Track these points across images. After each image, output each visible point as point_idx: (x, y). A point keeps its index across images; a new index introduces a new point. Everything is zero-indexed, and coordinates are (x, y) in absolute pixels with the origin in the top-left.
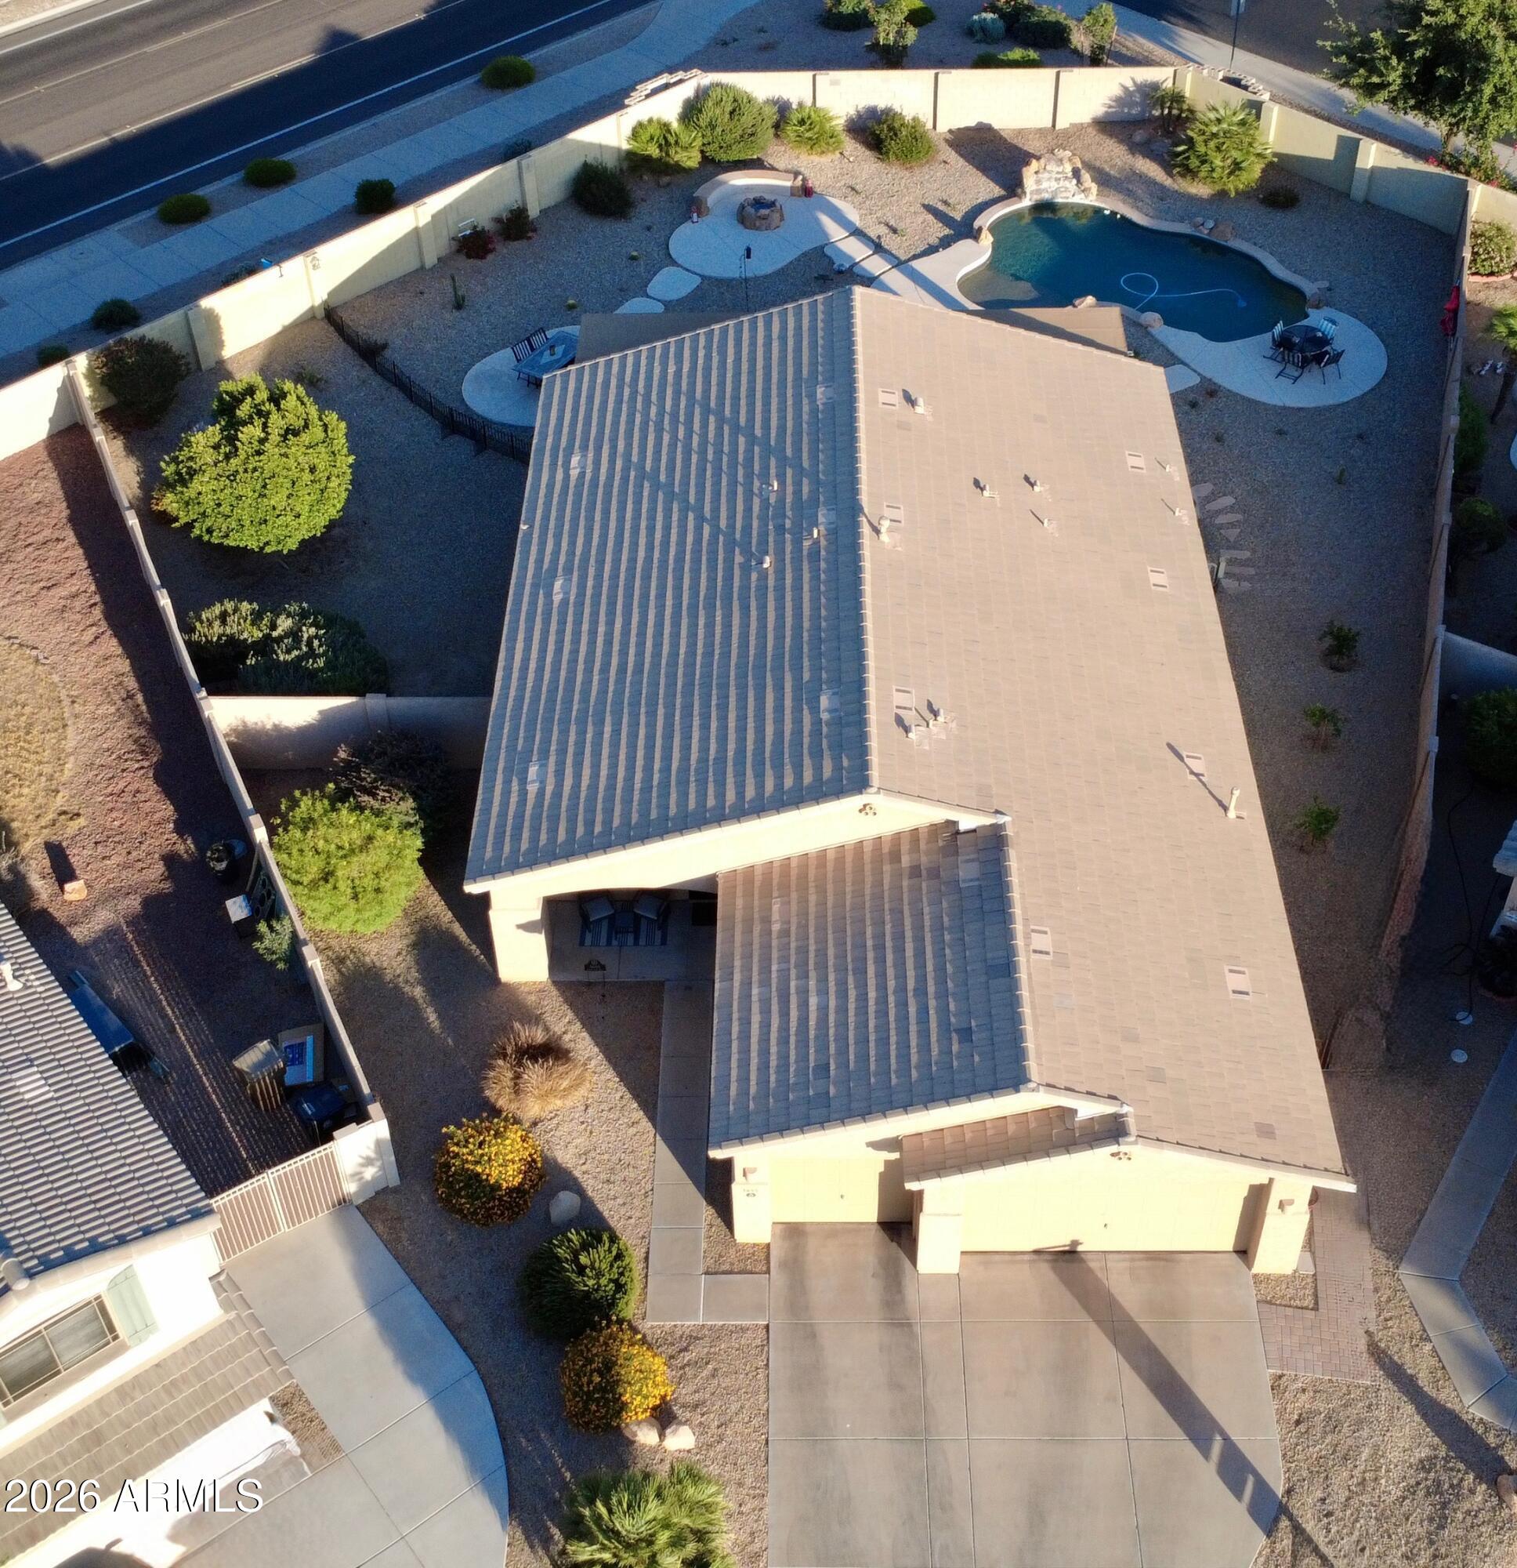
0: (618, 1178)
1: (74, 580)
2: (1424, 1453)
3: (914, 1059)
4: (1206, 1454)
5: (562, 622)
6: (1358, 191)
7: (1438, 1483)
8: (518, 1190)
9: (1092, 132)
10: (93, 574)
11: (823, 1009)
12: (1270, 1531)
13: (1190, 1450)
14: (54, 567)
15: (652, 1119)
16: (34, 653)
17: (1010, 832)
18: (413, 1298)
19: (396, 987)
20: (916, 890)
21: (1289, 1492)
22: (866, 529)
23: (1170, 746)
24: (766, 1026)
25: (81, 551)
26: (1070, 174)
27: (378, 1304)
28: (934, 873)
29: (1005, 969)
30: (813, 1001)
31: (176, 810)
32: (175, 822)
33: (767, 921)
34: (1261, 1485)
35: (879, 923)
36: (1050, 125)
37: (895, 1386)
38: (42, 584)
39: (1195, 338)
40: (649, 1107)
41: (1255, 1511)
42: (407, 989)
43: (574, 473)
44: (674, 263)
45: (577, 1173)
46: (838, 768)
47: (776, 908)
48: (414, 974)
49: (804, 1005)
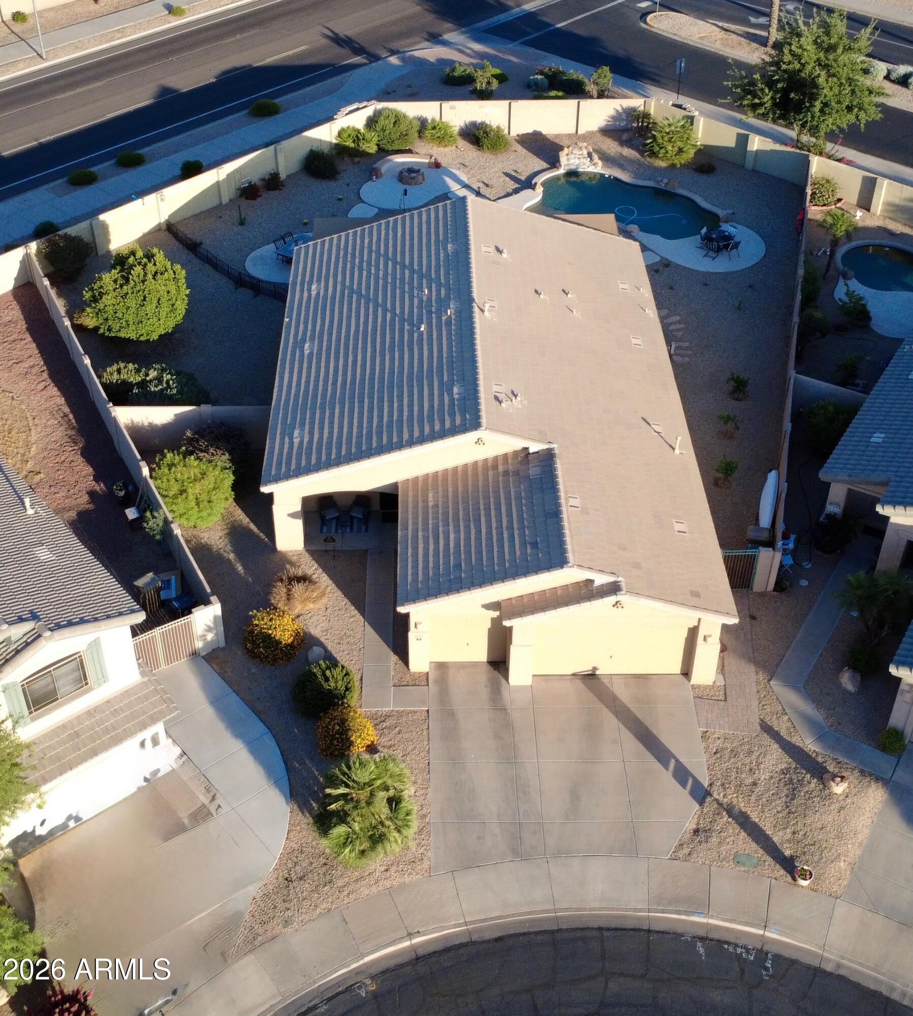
0: (345, 642)
1: (32, 359)
2: (784, 766)
3: (507, 557)
4: (667, 769)
5: (310, 363)
6: (749, 163)
7: (791, 780)
8: (291, 645)
9: (599, 135)
10: (42, 356)
11: (458, 540)
12: (701, 802)
13: (658, 766)
14: (19, 353)
15: (363, 615)
16: (11, 395)
17: (556, 451)
18: (234, 699)
19: (220, 555)
20: (507, 482)
21: (711, 785)
22: (476, 310)
23: (643, 419)
24: (426, 549)
25: (34, 345)
26: (586, 156)
27: (216, 702)
28: (517, 473)
29: (555, 514)
30: (452, 536)
31: (94, 470)
32: (93, 476)
33: (426, 501)
34: (697, 783)
35: (487, 498)
36: (574, 132)
37: (497, 737)
38: (13, 361)
39: (658, 238)
40: (361, 608)
41: (693, 794)
42: (225, 554)
43: (314, 293)
44: (363, 202)
45: (322, 640)
46: (464, 419)
47: (430, 495)
48: (229, 548)
49: (447, 538)
